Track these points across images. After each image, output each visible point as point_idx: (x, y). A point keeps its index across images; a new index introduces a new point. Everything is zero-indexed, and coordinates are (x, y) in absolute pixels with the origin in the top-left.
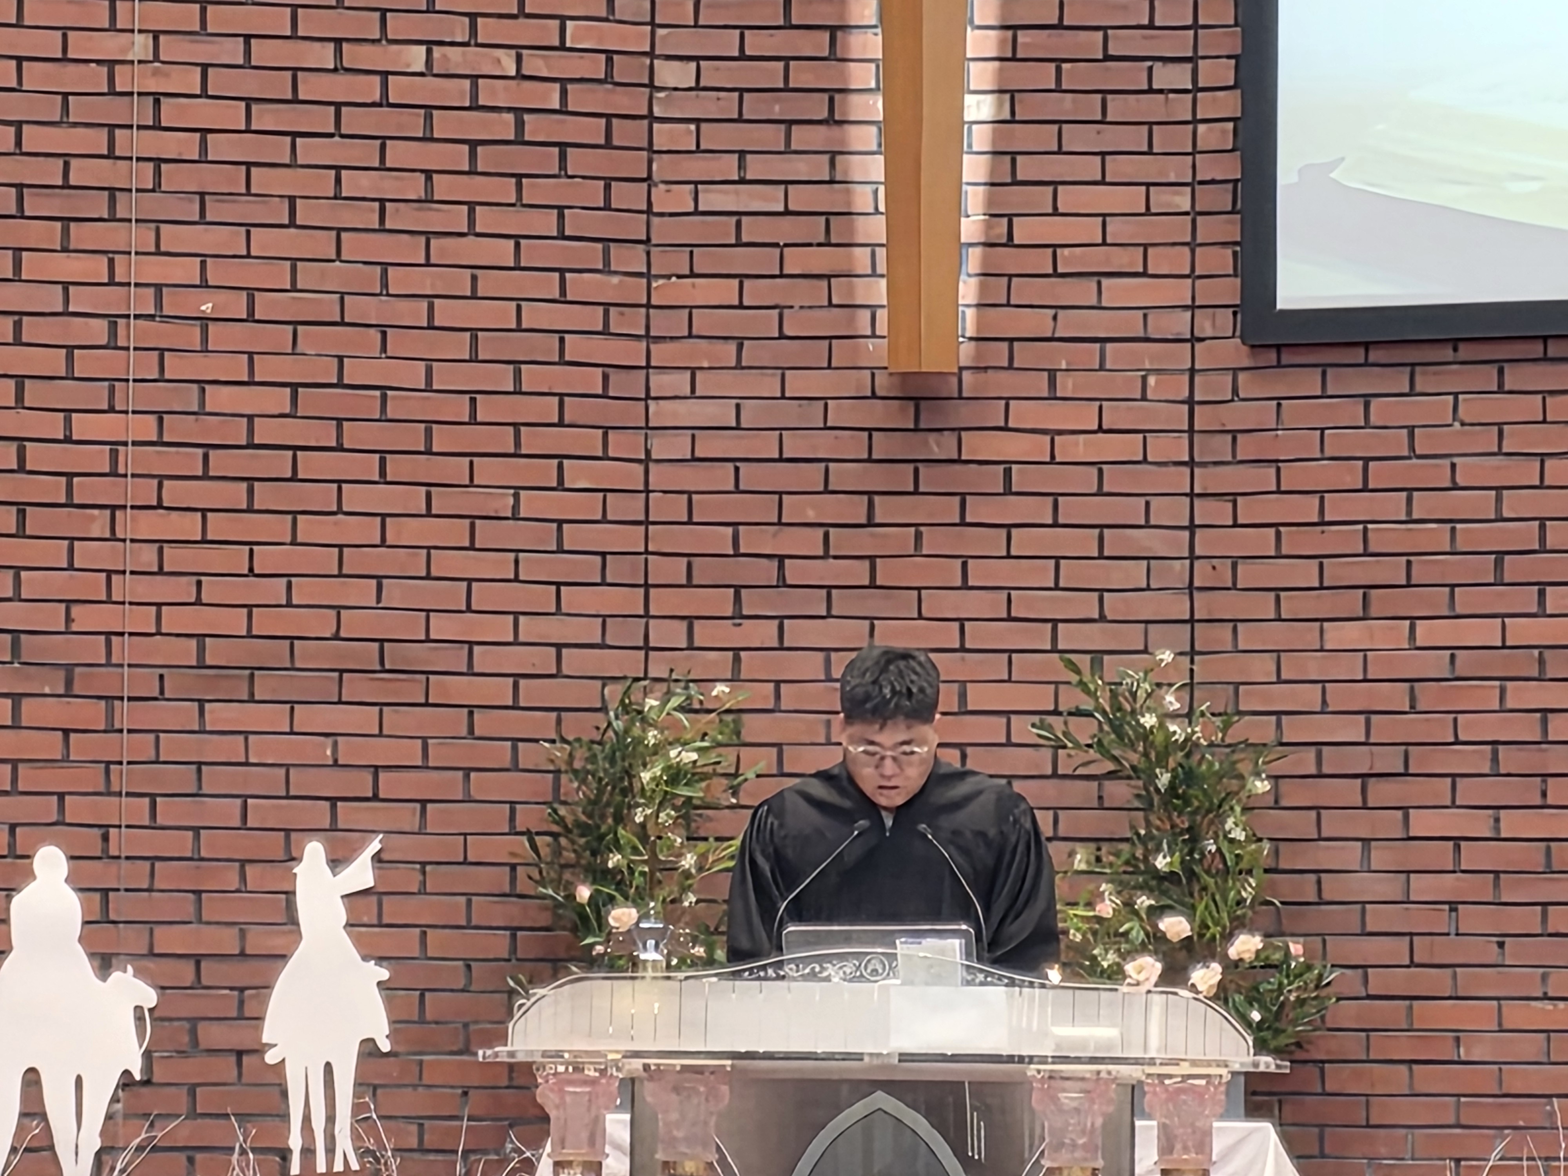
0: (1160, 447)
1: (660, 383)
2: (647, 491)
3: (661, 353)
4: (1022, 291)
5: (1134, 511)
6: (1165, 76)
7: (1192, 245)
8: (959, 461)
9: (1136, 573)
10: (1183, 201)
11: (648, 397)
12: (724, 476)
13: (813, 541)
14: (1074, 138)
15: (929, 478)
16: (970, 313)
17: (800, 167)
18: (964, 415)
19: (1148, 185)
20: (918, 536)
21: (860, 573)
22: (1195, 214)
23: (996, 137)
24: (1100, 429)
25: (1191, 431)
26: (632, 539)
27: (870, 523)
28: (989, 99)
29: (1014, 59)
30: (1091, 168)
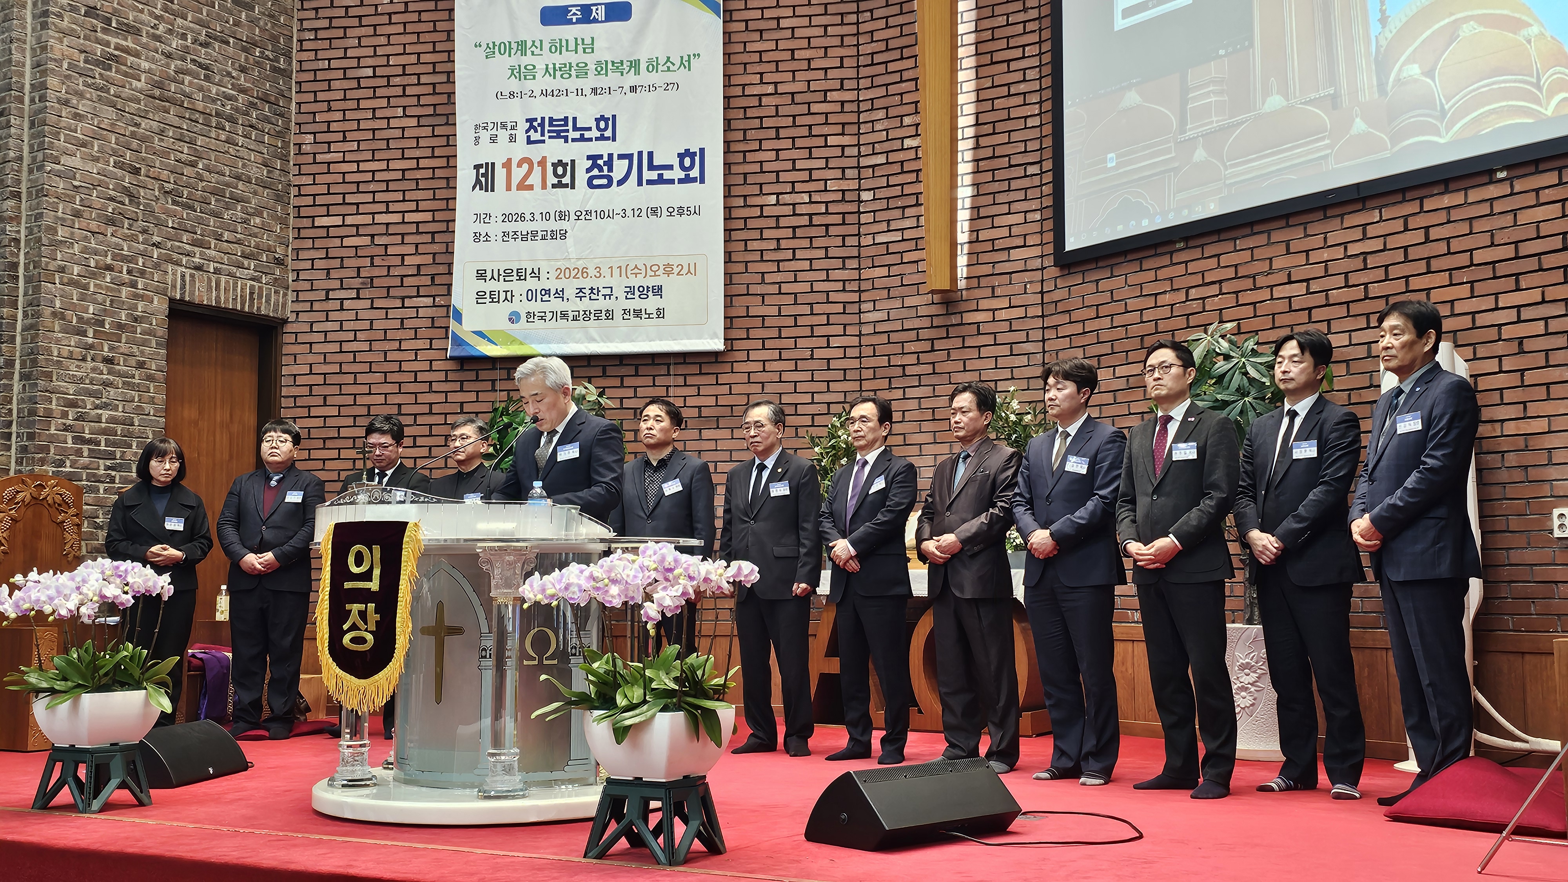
0: (1032, 312)
1: (865, 307)
2: (861, 346)
3: (864, 296)
4: (984, 258)
5: (1022, 336)
6: (1031, 170)
7: (1041, 233)
8: (962, 324)
9: (1024, 360)
10: (1038, 216)
11: (860, 312)
12: (884, 338)
13: (912, 359)
14: (1000, 198)
15: (953, 332)
16: (965, 269)
17: (907, 223)
18: (963, 307)
19: (1026, 212)
20: (949, 353)
21: (929, 369)
22: (1042, 220)
23: (972, 203)
24: (1010, 307)
25: (1042, 303)
26: (855, 363)
27: (933, 350)
28: (970, 188)
29: (978, 172)
30: (1005, 209)
